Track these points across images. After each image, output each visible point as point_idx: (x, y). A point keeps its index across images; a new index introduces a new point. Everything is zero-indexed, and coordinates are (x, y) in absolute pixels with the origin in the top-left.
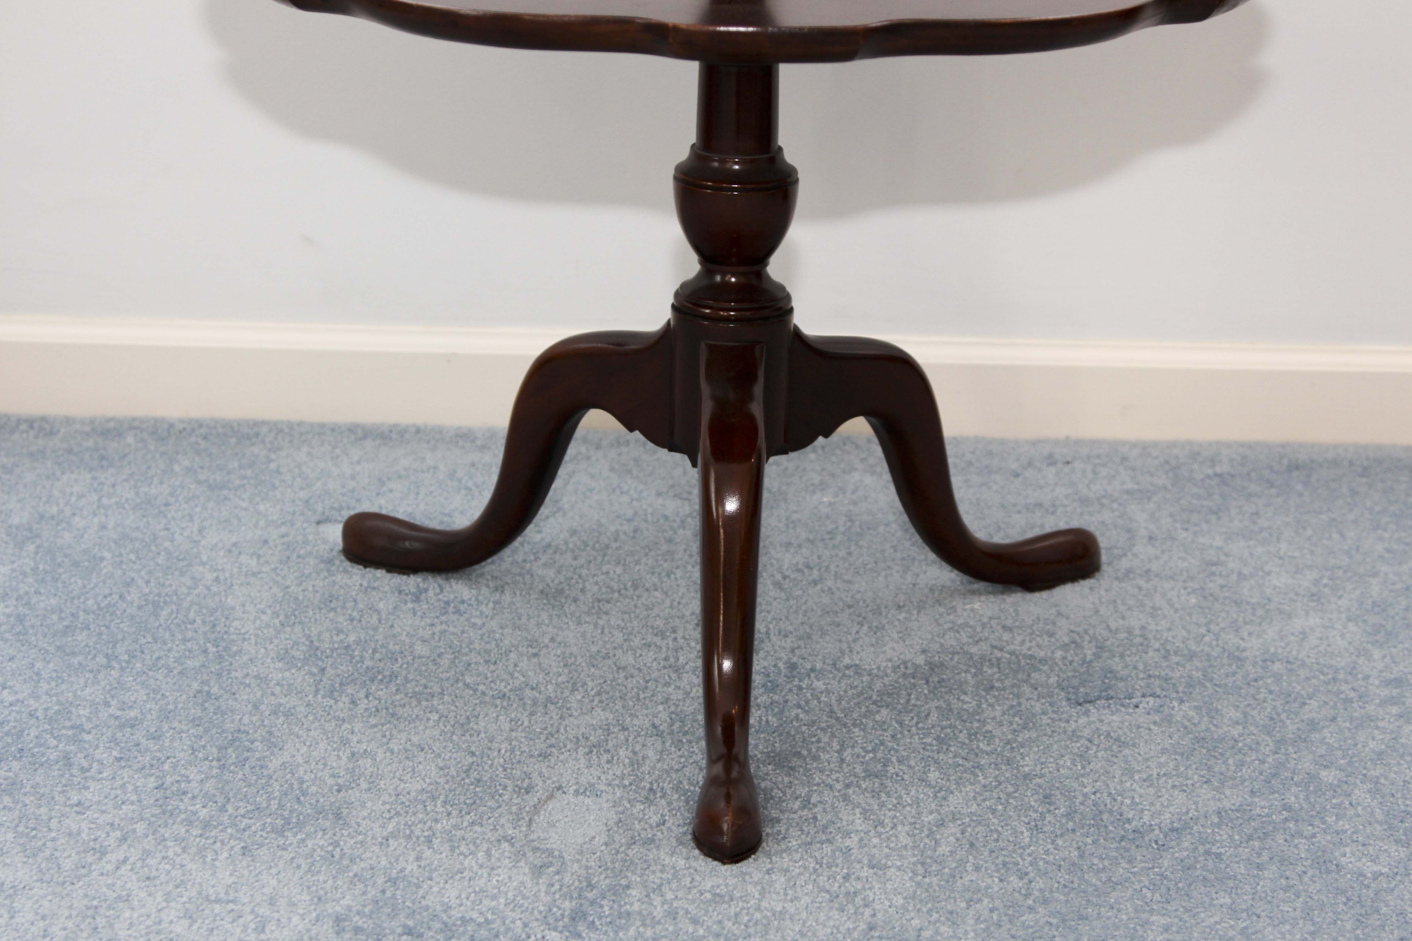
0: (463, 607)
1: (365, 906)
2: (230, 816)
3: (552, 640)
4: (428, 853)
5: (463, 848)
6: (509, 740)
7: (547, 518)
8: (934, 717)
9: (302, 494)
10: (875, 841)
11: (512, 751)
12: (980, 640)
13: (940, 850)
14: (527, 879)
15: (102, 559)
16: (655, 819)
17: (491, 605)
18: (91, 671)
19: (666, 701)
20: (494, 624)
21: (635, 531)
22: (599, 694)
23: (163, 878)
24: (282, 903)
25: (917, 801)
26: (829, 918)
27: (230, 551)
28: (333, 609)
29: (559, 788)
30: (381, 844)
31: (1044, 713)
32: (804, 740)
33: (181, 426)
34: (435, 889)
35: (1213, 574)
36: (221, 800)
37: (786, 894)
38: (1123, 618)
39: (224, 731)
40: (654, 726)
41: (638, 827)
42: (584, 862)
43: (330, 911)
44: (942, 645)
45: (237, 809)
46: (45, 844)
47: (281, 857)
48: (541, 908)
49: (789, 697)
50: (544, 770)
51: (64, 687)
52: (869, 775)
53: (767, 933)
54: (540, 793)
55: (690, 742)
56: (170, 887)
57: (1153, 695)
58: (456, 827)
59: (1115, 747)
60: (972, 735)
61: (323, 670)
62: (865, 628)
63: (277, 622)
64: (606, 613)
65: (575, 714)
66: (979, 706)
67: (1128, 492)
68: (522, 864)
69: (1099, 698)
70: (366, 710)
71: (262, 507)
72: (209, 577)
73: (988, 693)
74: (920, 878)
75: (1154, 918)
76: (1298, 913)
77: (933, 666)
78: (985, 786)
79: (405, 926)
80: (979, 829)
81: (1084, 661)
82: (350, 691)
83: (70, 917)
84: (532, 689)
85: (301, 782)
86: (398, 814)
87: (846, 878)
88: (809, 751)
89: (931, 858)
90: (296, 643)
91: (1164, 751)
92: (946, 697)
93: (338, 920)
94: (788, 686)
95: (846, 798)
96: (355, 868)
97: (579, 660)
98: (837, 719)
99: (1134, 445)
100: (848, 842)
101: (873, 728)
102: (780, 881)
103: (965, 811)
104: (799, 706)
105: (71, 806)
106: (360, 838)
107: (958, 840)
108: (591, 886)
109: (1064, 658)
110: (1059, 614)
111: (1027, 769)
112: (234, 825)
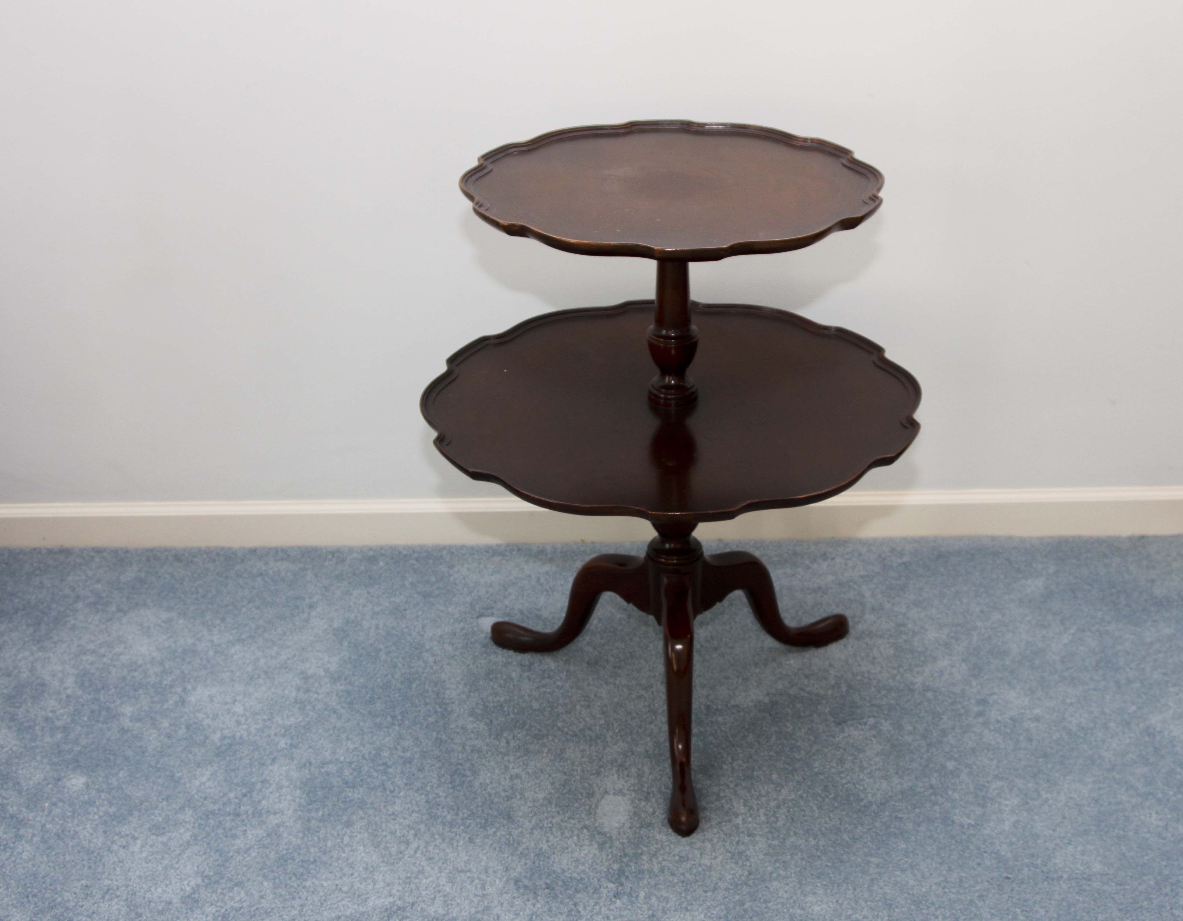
0: (552, 674)
1: (527, 872)
2: (461, 818)
3: (595, 695)
4: (551, 838)
5: (567, 834)
6: (581, 764)
8: (774, 737)
9: (468, 599)
10: (750, 819)
11: (583, 770)
12: (794, 685)
13: (779, 824)
14: (597, 852)
15: (380, 650)
16: (651, 811)
17: (565, 673)
18: (386, 727)
19: (651, 734)
20: (567, 686)
22: (620, 731)
23: (437, 858)
24: (490, 871)
25: (768, 793)
26: (731, 869)
27: (439, 642)
28: (491, 680)
29: (607, 792)
31: (824, 732)
32: (715, 756)
33: (405, 552)
34: (557, 860)
35: (901, 632)
36: (456, 808)
37: (712, 855)
38: (860, 666)
39: (451, 764)
40: (647, 751)
41: (643, 816)
42: (621, 840)
43: (512, 876)
44: (776, 690)
45: (463, 813)
46: (381, 840)
47: (487, 843)
48: (605, 870)
49: (708, 728)
50: (599, 782)
51: (375, 738)
52: (746, 777)
53: (704, 879)
56: (440, 864)
57: (874, 717)
58: (562, 821)
59: (856, 753)
60: (791, 749)
61: (491, 721)
62: (741, 679)
63: (466, 690)
64: (619, 676)
65: (610, 745)
66: (794, 728)
68: (593, 843)
69: (849, 719)
70: (514, 747)
71: (450, 610)
72: (431, 659)
73: (798, 720)
74: (770, 841)
75: (873, 860)
76: (934, 852)
77: (773, 705)
78: (798, 782)
79: (546, 884)
80: (796, 809)
81: (842, 697)
82: (505, 735)
83: (399, 884)
84: (589, 729)
85: (490, 795)
86: (535, 814)
87: (738, 843)
88: (718, 764)
89: (775, 829)
90: (477, 704)
91: (877, 754)
92: (779, 724)
93: (517, 881)
94: (706, 722)
95: (735, 794)
96: (520, 849)
97: (609, 709)
98: (730, 742)
100: (738, 821)
101: (747, 747)
102: (708, 845)
103: (789, 798)
104: (712, 734)
105: (390, 815)
107: (786, 816)
108: (626, 855)
109: (832, 695)
110: (830, 664)
111: (816, 770)
112: (463, 824)
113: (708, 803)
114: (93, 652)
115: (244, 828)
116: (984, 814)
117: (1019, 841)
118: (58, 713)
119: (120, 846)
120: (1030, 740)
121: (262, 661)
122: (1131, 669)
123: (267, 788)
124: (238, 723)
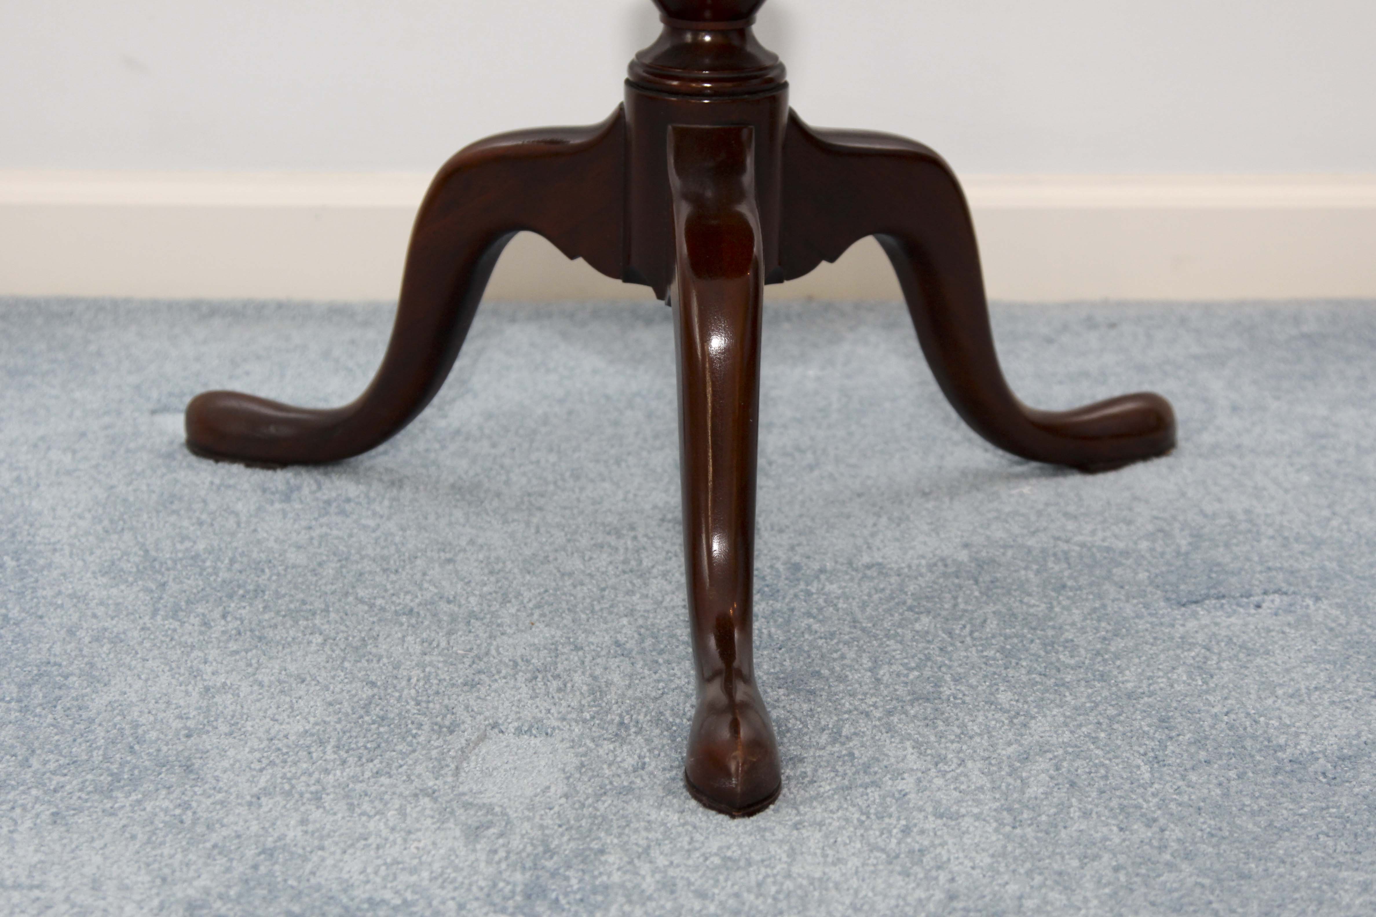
0: (348, 507)
1: (229, 887)
2: (35, 773)
3: (472, 542)
4: (317, 814)
5: (366, 807)
6: (422, 666)
7: (453, 400)
8: (992, 625)
9: (131, 379)
10: (939, 782)
11: (427, 679)
12: (1037, 531)
13: (1030, 792)
14: (459, 845)
16: (630, 762)
17: (386, 503)
19: (631, 613)
20: (391, 526)
21: (570, 413)
22: (538, 606)
24: (110, 886)
25: (987, 730)
26: (890, 886)
27: (35, 446)
28: (174, 512)
29: (494, 726)
30: (250, 804)
31: (1139, 616)
32: (823, 657)
34: (330, 862)
35: (1324, 447)
36: (22, 752)
37: (825, 856)
39: (26, 664)
40: (617, 643)
41: (607, 772)
42: (537, 819)
43: (180, 895)
44: (988, 538)
45: (45, 763)
47: (108, 825)
48: (482, 883)
49: (796, 604)
50: (472, 702)
52: (917, 698)
53: (805, 909)
54: (468, 733)
55: (668, 662)
57: (1278, 591)
58: (355, 779)
59: (1241, 656)
60: (1049, 645)
61: (163, 585)
62: (884, 520)
63: (99, 528)
64: (540, 509)
65: (509, 631)
66: (1051, 608)
67: (1196, 357)
68: (451, 824)
69: (1207, 597)
70: (224, 632)
71: (77, 395)
73: (1059, 593)
74: (1008, 829)
75: (1344, 874)
77: (981, 564)
78: (1076, 708)
80: (1078, 763)
81: (1178, 554)
82: (200, 611)
84: (449, 602)
85: (135, 725)
86: (272, 763)
87: (906, 831)
88: (832, 670)
89: (1020, 802)
90: (126, 553)
91: (1308, 660)
92: (1005, 600)
93: (191, 907)
94: (792, 592)
95: (890, 729)
96: (214, 838)
97: (509, 565)
98: (863, 630)
99: (1192, 305)
100: (901, 785)
101: (913, 639)
102: (814, 838)
103: (1054, 740)
104: (809, 615)
106: (219, 796)
107: (1052, 778)
108: (549, 852)
109: (1152, 550)
110: (1135, 498)
111: (1129, 685)
112: (40, 784)
113: (804, 748)
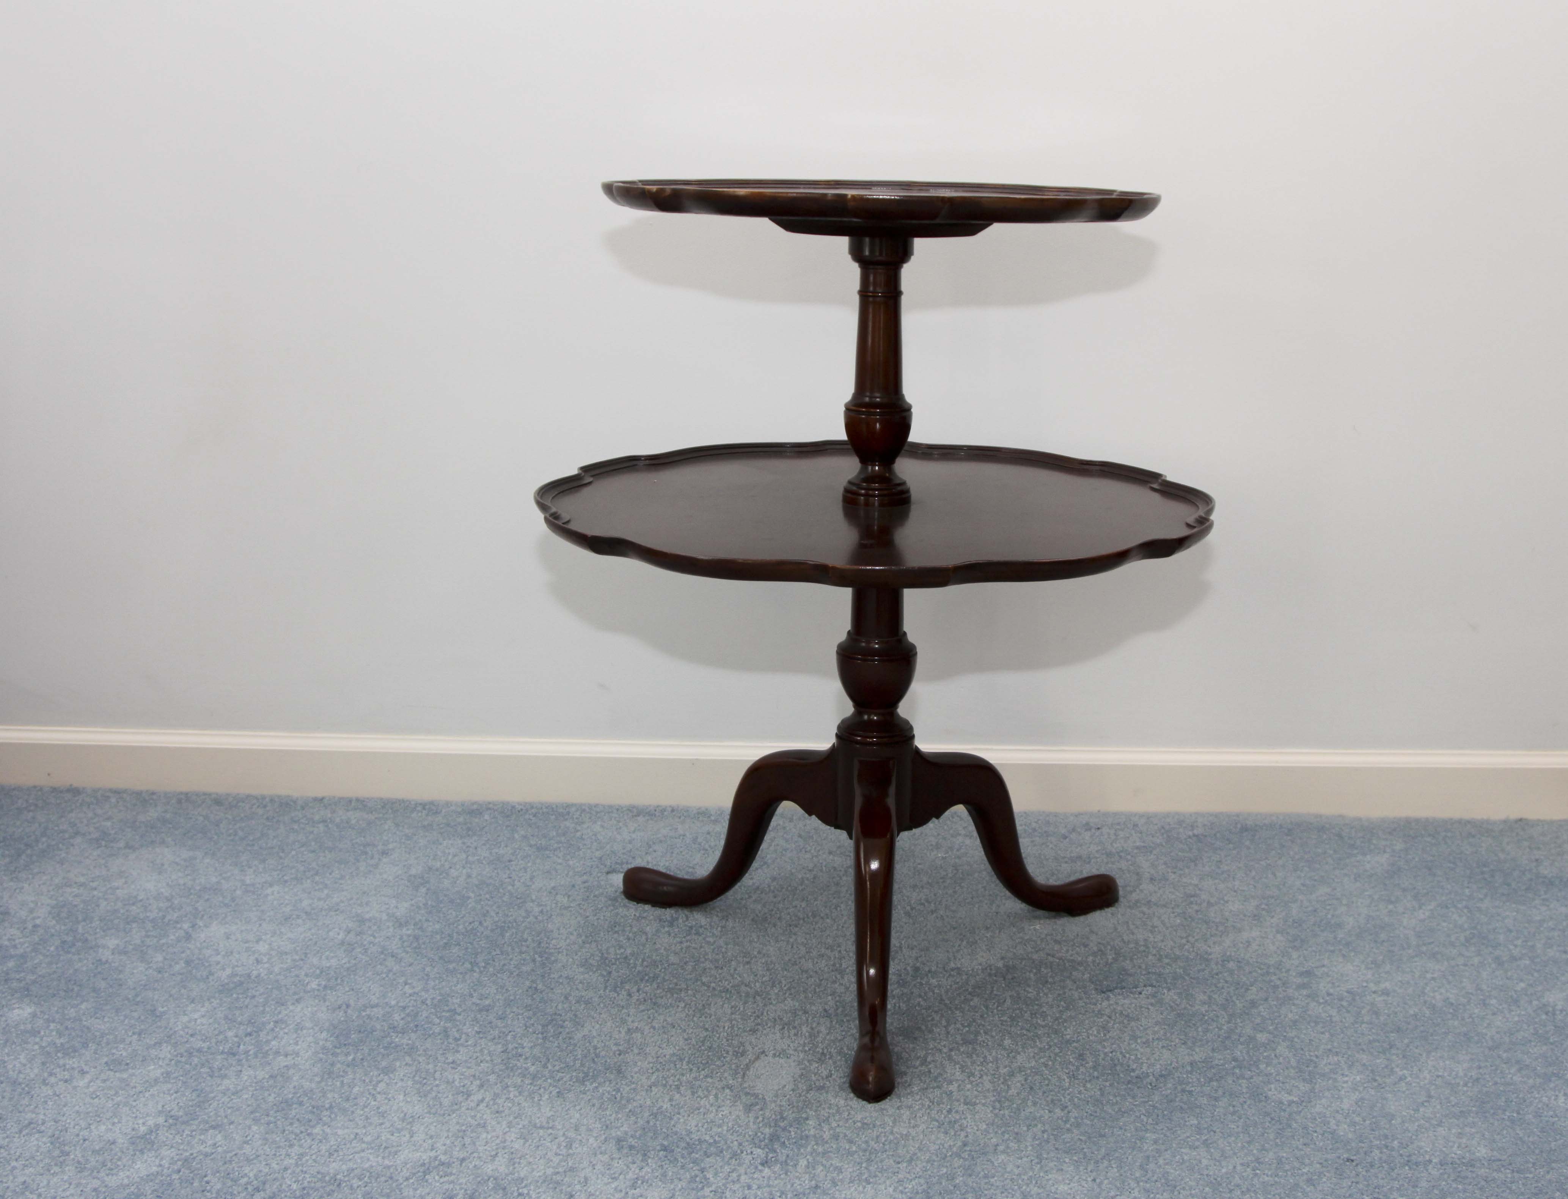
0: (701, 930)
1: (636, 1131)
2: (550, 1071)
3: (759, 952)
4: (677, 1096)
5: (700, 1093)
6: (731, 1020)
7: (757, 869)
8: (1008, 1001)
9: (598, 854)
10: (969, 1086)
11: (732, 1027)
12: (1040, 950)
13: (1010, 1092)
14: (741, 1114)
15: (469, 898)
16: (825, 1073)
17: (719, 929)
18: (461, 973)
19: (833, 994)
20: (721, 942)
21: (814, 878)
22: (789, 989)
23: (507, 1112)
24: (583, 1129)
25: (996, 1060)
26: (938, 1138)
27: (550, 893)
28: (616, 932)
29: (763, 1052)
31: (1080, 999)
32: (924, 1018)
33: (520, 808)
34: (682, 1120)
35: (1191, 903)
36: (544, 1060)
37: (909, 1123)
38: (1133, 934)
39: (546, 1014)
40: (825, 1010)
41: (814, 1078)
42: (778, 1102)
43: (614, 1135)
44: (1014, 954)
45: (554, 1066)
46: (432, 1089)
47: (582, 1098)
48: (750, 1133)
49: (914, 990)
50: (753, 1040)
51: (444, 983)
52: (966, 1042)
53: (897, 1149)
54: (750, 1056)
55: (848, 1021)
56: (511, 1118)
57: (1152, 986)
58: (695, 1079)
59: (1125, 1021)
60: (1033, 1015)
61: (610, 973)
62: (965, 943)
63: (580, 941)
64: (795, 934)
65: (774, 1002)
66: (1038, 994)
67: (1137, 848)
68: (738, 1103)
69: (1116, 988)
70: (638, 1000)
71: (571, 863)
72: (537, 909)
73: (1044, 986)
74: (997, 1111)
75: (1148, 1135)
76: (1240, 1129)
77: (1008, 968)
78: (1041, 1049)
79: (662, 1145)
80: (1037, 1077)
81: (1107, 963)
82: (627, 987)
83: (447, 1137)
84: (746, 986)
85: (595, 1048)
86: (658, 1070)
87: (949, 1111)
88: (927, 1026)
89: (1005, 1097)
90: (592, 955)
91: (1157, 1023)
92: (1017, 989)
93: (619, 1141)
94: (914, 983)
95: (950, 1058)
96: (630, 1107)
97: (777, 966)
98: (945, 1005)
99: (1141, 816)
100: (951, 1088)
101: (969, 1010)
102: (906, 1114)
103: (1027, 1065)
104: (920, 996)
105: (449, 1064)
106: (633, 1086)
107: (1022, 1085)
108: (783, 1119)
109: (1094, 961)
110: (1092, 932)
111: (1068, 1037)
112: (552, 1077)
113: (908, 1067)
114: (82, 885)
115: (239, 1068)
116: (1312, 1090)
117: (1364, 1121)
118: (17, 941)
119: (61, 1080)
120: (1377, 1013)
121: (305, 903)
122: (1516, 946)
123: (281, 1029)
124: (258, 961)
